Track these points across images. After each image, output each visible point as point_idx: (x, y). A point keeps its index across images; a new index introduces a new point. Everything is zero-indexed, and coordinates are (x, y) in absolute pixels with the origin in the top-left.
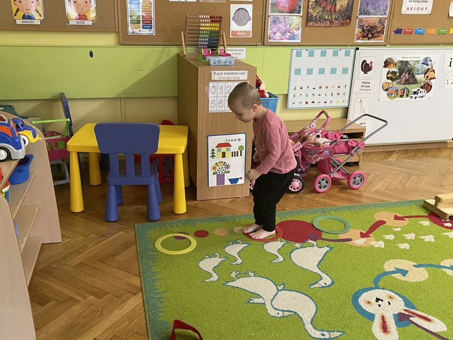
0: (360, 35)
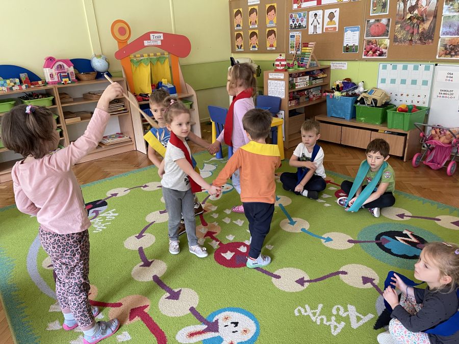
0: (442, 52)
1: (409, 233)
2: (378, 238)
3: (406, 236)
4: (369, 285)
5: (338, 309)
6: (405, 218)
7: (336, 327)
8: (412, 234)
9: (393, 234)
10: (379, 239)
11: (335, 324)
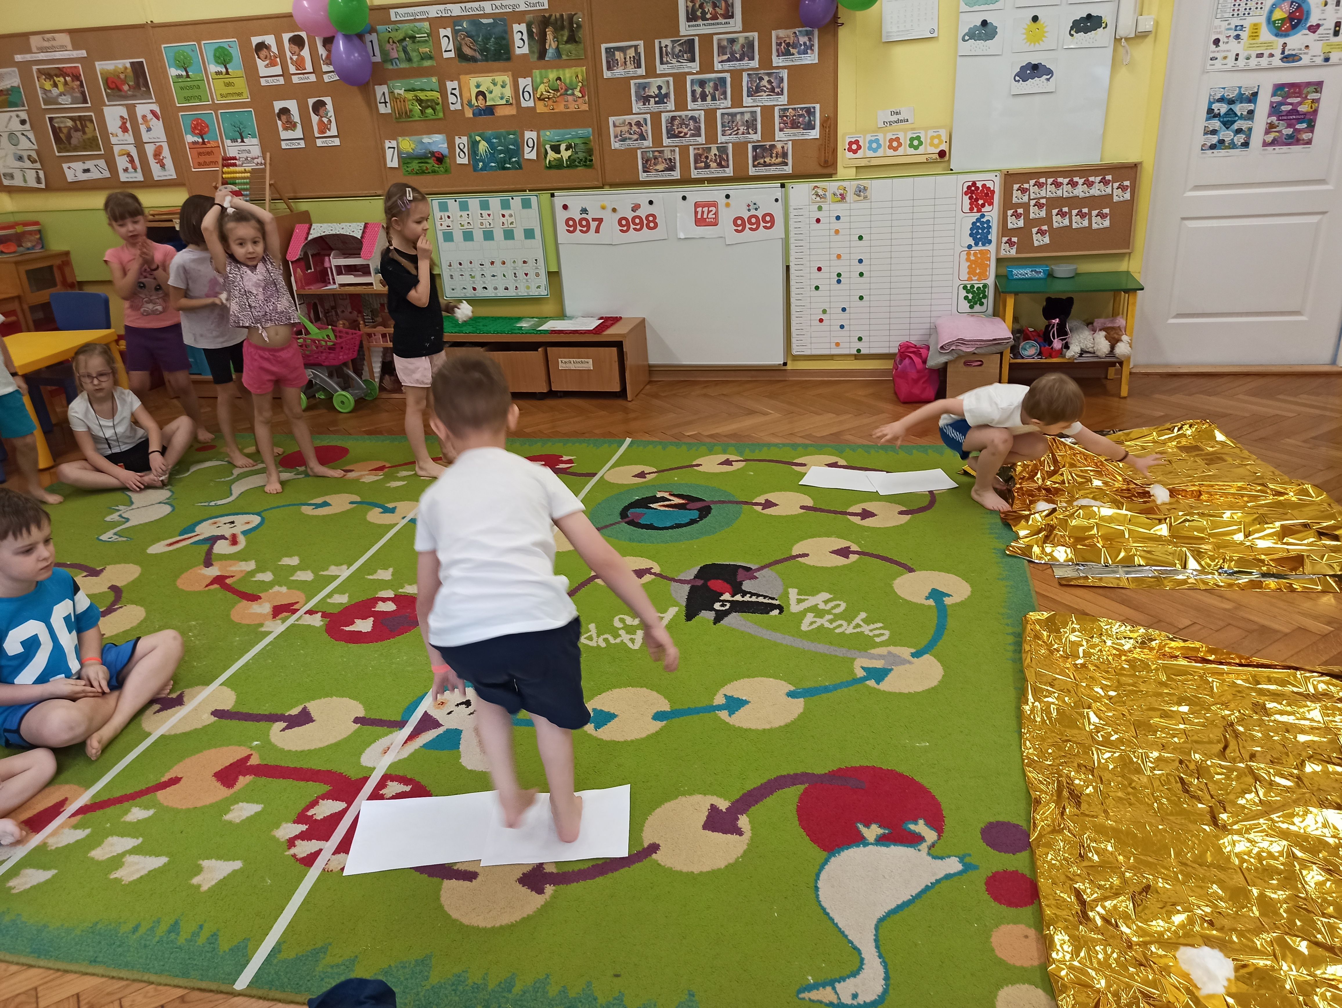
1: (666, 495)
2: (624, 514)
3: (664, 499)
4: (648, 578)
5: (622, 620)
6: (649, 477)
7: (632, 640)
8: (671, 495)
9: (644, 503)
10: (627, 516)
11: (629, 636)
